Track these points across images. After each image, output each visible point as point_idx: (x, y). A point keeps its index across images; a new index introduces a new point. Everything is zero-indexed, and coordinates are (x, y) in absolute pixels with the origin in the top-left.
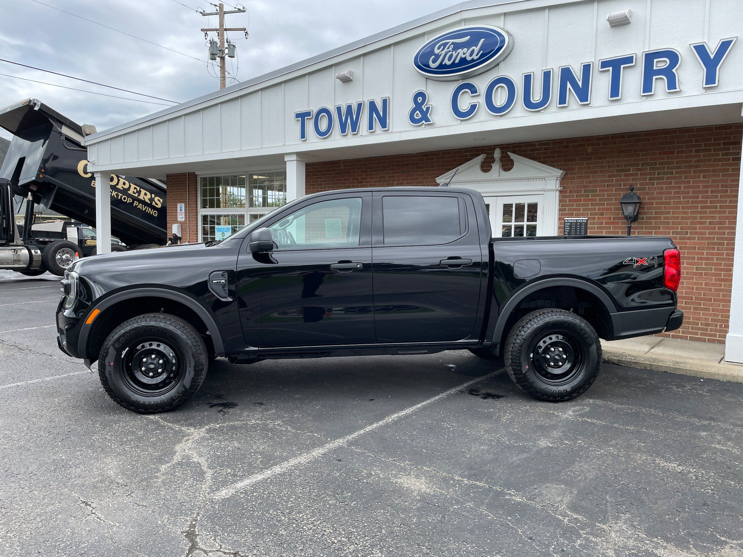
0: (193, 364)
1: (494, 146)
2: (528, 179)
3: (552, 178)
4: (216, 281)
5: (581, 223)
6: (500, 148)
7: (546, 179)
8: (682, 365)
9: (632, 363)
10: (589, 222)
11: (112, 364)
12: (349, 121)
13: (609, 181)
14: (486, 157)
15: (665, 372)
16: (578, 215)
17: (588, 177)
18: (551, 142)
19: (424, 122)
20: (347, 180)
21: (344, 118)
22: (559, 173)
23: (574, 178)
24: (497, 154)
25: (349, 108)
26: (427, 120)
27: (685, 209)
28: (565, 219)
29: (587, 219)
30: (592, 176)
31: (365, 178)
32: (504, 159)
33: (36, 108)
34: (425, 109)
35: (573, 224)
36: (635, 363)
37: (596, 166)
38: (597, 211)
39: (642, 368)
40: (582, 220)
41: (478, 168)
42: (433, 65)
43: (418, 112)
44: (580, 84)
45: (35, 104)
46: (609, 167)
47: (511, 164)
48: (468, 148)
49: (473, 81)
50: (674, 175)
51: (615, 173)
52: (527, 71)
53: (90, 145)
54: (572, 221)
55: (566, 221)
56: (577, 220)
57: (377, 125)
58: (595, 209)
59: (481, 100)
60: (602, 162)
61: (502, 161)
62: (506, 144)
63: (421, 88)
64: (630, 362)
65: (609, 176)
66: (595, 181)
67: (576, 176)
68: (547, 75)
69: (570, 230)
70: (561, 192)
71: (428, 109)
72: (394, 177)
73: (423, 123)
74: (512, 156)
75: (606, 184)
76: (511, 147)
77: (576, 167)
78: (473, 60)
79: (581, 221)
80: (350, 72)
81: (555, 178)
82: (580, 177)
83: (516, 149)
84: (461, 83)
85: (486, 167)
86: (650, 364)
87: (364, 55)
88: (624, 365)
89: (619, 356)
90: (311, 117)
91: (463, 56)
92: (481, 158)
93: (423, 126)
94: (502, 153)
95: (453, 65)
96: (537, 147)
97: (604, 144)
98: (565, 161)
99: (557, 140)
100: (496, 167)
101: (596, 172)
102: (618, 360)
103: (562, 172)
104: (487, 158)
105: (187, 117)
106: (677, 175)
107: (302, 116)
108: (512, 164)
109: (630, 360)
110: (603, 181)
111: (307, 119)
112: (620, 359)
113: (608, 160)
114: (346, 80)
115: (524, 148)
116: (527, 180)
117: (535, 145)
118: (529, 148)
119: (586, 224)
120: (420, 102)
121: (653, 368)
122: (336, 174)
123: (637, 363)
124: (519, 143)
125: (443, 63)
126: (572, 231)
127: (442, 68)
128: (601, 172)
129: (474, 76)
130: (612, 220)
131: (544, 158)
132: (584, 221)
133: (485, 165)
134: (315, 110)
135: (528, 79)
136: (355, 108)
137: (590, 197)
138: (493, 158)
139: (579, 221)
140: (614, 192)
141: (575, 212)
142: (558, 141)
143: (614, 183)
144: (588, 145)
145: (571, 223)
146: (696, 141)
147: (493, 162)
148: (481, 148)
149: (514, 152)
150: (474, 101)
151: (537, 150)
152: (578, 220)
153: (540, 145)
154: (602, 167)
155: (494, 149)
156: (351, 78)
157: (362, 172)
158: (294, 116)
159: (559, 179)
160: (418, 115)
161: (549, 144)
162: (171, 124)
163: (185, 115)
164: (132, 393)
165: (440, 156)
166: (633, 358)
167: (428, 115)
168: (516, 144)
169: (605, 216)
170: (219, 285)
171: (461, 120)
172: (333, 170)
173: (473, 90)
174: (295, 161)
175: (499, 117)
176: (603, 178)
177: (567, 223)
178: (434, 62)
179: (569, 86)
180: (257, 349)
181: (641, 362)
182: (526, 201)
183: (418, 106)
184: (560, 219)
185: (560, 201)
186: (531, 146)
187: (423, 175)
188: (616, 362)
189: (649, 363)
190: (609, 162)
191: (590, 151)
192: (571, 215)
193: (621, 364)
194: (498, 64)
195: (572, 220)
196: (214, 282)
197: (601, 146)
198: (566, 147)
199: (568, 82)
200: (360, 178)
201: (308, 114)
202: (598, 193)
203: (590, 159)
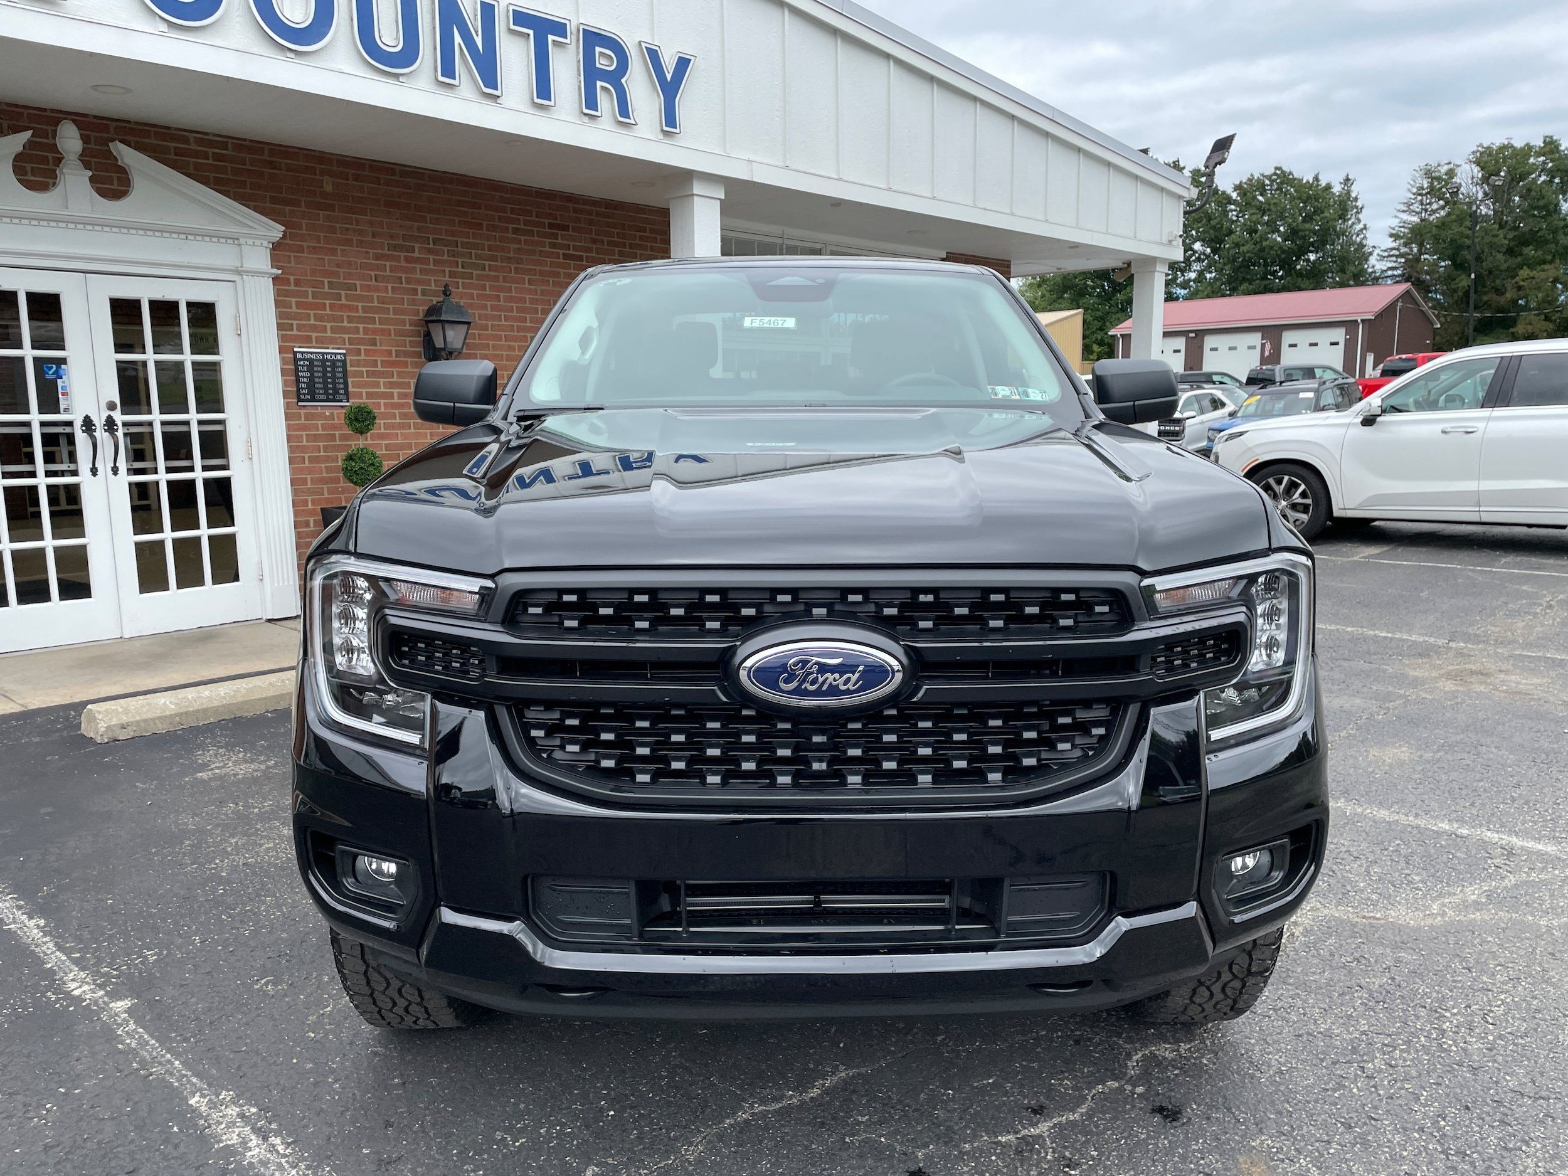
1: (52, 111)
2: (187, 234)
3: (258, 242)
5: (333, 362)
6: (74, 121)
7: (242, 241)
10: (348, 358)
13: (378, 268)
14: (30, 143)
16: (321, 342)
17: (333, 252)
18: (230, 141)
22: (276, 231)
23: (302, 250)
24: (70, 140)
27: (510, 341)
28: (295, 350)
29: (344, 351)
30: (341, 251)
32: (96, 161)
35: (315, 363)
37: (347, 229)
38: (361, 335)
40: (336, 354)
41: (7, 171)
44: (479, 44)
46: (374, 236)
47: (119, 179)
50: (487, 272)
51: (386, 252)
54: (313, 357)
55: (299, 356)
56: (323, 354)
58: (357, 330)
60: (357, 222)
61: (89, 165)
65: (377, 257)
66: (349, 263)
67: (305, 244)
69: (312, 377)
70: (276, 280)
74: (127, 155)
75: (373, 274)
77: (304, 222)
79: (333, 357)
81: (262, 244)
82: (314, 248)
85: (34, 176)
94: (85, 139)
96: (194, 147)
97: (355, 178)
98: (273, 201)
99: (245, 140)
100: (73, 181)
101: (348, 242)
103: (281, 228)
104: (32, 147)
106: (493, 273)
108: (127, 183)
110: (363, 266)
113: (368, 218)
116: (184, 237)
117: (186, 140)
118: (171, 144)
119: (344, 362)
124: (136, 123)
126: (316, 380)
128: (361, 243)
130: (394, 358)
132: (339, 357)
133: (28, 166)
137: (344, 301)
138: (54, 148)
139: (329, 357)
140: (391, 295)
141: (314, 335)
142: (248, 144)
143: (388, 273)
144: (322, 173)
145: (311, 360)
146: (513, 211)
147: (59, 160)
151: (198, 154)
152: (327, 354)
153: (200, 142)
154: (359, 233)
155: (57, 122)
159: (270, 245)
161: (224, 146)
168: (129, 122)
169: (378, 347)
176: (365, 258)
177: (300, 360)
179: (458, 39)
182: (183, 293)
184: (282, 350)
185: (278, 304)
186: (173, 138)
190: (371, 223)
191: (328, 188)
192: (307, 340)
195: (311, 353)
197: (351, 182)
198: (272, 165)
199: (455, 27)
202: (359, 292)
203: (331, 208)
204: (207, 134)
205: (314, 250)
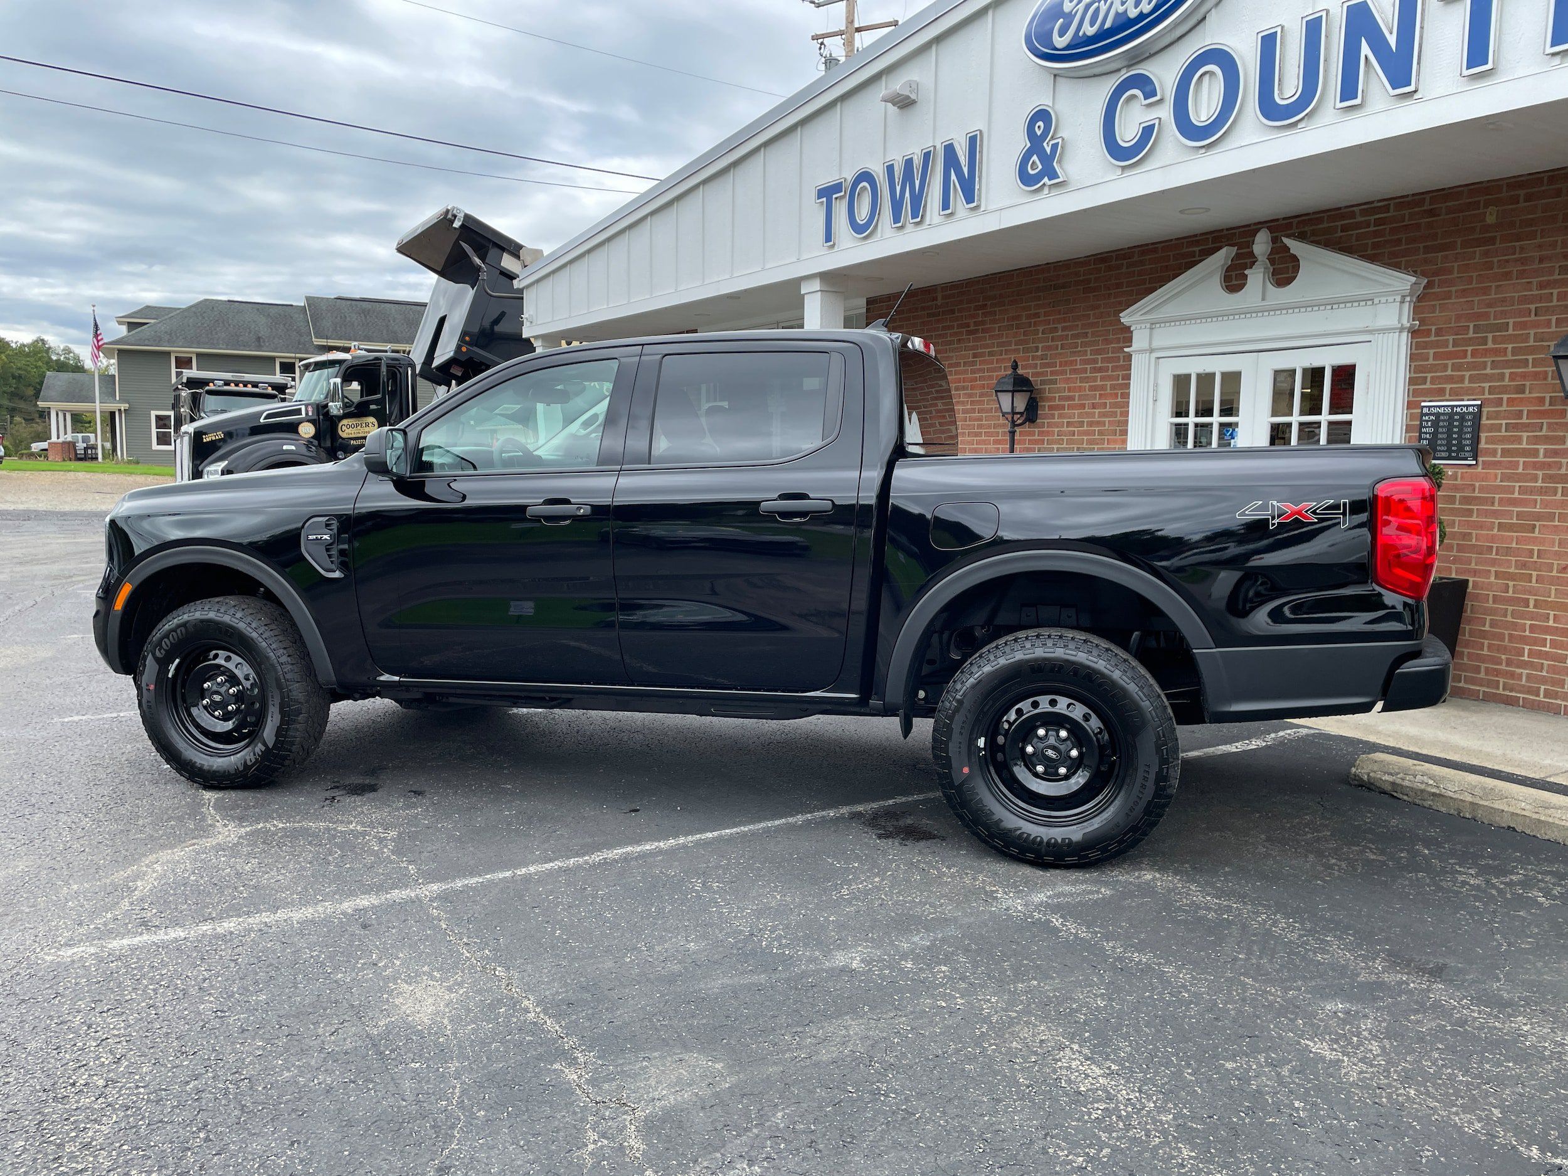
0: (277, 701)
1: (1255, 224)
2: (1332, 304)
3: (1391, 299)
4: (314, 537)
5: (1462, 416)
6: (1268, 228)
7: (1376, 301)
8: (1559, 813)
9: (1426, 796)
10: (1485, 410)
11: (152, 687)
12: (907, 194)
13: (1540, 298)
14: (1237, 254)
15: (1509, 827)
16: (1456, 394)
17: (1486, 291)
18: (1392, 202)
19: (1046, 179)
20: (949, 328)
21: (898, 189)
22: (1403, 282)
23: (1448, 295)
24: (1261, 245)
25: (909, 163)
26: (1053, 175)
28: (1423, 404)
29: (1479, 402)
30: (1498, 287)
31: (983, 323)
32: (1277, 256)
33: (457, 224)
34: (1048, 150)
35: (1442, 418)
36: (1434, 794)
37: (1507, 261)
38: (1506, 382)
39: (1452, 812)
40: (1467, 406)
41: (1216, 281)
42: (1060, 42)
43: (1035, 158)
44: (1392, 40)
45: (455, 216)
46: (1541, 260)
47: (1292, 267)
48: (1196, 236)
49: (1146, 69)
51: (1556, 277)
52: (1266, 25)
53: (528, 286)
54: (1441, 410)
55: (1425, 410)
56: (1452, 407)
57: (958, 198)
58: (1501, 377)
59: (1166, 113)
60: (1522, 249)
61: (1272, 261)
62: (1284, 219)
63: (1044, 100)
64: (1422, 791)
65: (1541, 286)
66: (1504, 300)
67: (1453, 289)
68: (1313, 28)
69: (1435, 434)
70: (1414, 333)
71: (1055, 147)
72: (1037, 315)
73: (1044, 184)
74: (1295, 246)
75: (1533, 307)
76: (1294, 225)
77: (1456, 265)
78: (1142, 16)
79: (1465, 409)
80: (910, 84)
81: (1398, 298)
82: (1464, 290)
83: (1306, 229)
84: (1125, 74)
85: (1234, 281)
86: (1471, 803)
87: (939, 39)
88: (1405, 798)
89: (1398, 773)
90: (842, 194)
91: (1121, 9)
92: (1222, 257)
93: (1046, 190)
94: (1275, 240)
95: (1102, 35)
96: (1359, 219)
97: (1529, 198)
98: (1427, 249)
99: (1407, 196)
100: (1256, 277)
101: (1507, 276)
102: (1393, 784)
103: (1413, 279)
104: (1238, 256)
105: (655, 217)
107: (827, 193)
108: (1296, 269)
109: (1423, 787)
110: (1524, 300)
111: (836, 198)
112: (1399, 781)
113: (1539, 240)
114: (904, 103)
115: (1325, 225)
116: (1330, 307)
117: (1352, 215)
118: (1339, 223)
119: (1477, 416)
120: (1039, 133)
121: (1479, 814)
122: (929, 315)
123: (1440, 795)
124: (1315, 214)
125: (1081, 34)
126: (1440, 436)
127: (1083, 47)
128: (1522, 274)
129: (1151, 56)
130: (1547, 407)
131: (1375, 246)
132: (1471, 409)
133: (1233, 274)
134: (849, 175)
135: (1268, 43)
136: (917, 161)
137: (1490, 345)
138: (1251, 254)
139: (1459, 410)
140: (1553, 329)
141: (1448, 386)
142: (1409, 199)
143: (1555, 303)
144: (1487, 204)
145: (1438, 415)
147: (1251, 265)
148: (1225, 232)
149: (1302, 237)
150: (1149, 116)
151: (1358, 226)
152: (1457, 406)
153: (1364, 212)
154: (1523, 261)
155: (1254, 233)
156: (913, 97)
157: (977, 308)
158: (814, 194)
159: (1408, 299)
160: (1036, 165)
161: (1386, 209)
162: (635, 232)
163: (653, 213)
164: (186, 745)
165: (1135, 258)
166: (1431, 782)
167: (1055, 164)
168: (1308, 215)
169: (1527, 395)
170: (317, 544)
171: (1123, 168)
172: (923, 309)
173: (1148, 89)
174: (820, 293)
175: (1203, 151)
176: (1526, 290)
177: (1427, 414)
178: (1062, 34)
179: (1365, 49)
180: (397, 678)
181: (1451, 794)
182: (1328, 359)
183: (1036, 143)
184: (1410, 405)
185: (1413, 357)
186: (1343, 217)
187: (1098, 307)
188: (1388, 788)
189: (1469, 798)
190: (1540, 246)
191: (1491, 219)
192: (1440, 393)
193: (1401, 796)
194: (1204, 18)
195: (1439, 407)
196: (311, 537)
197: (1522, 204)
198: (1431, 213)
199: (1363, 38)
200: (972, 321)
201: (837, 188)
202: (1510, 332)
203: (1492, 241)
204: (1372, 202)
205: (1464, 293)
